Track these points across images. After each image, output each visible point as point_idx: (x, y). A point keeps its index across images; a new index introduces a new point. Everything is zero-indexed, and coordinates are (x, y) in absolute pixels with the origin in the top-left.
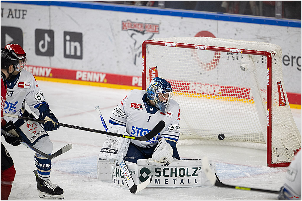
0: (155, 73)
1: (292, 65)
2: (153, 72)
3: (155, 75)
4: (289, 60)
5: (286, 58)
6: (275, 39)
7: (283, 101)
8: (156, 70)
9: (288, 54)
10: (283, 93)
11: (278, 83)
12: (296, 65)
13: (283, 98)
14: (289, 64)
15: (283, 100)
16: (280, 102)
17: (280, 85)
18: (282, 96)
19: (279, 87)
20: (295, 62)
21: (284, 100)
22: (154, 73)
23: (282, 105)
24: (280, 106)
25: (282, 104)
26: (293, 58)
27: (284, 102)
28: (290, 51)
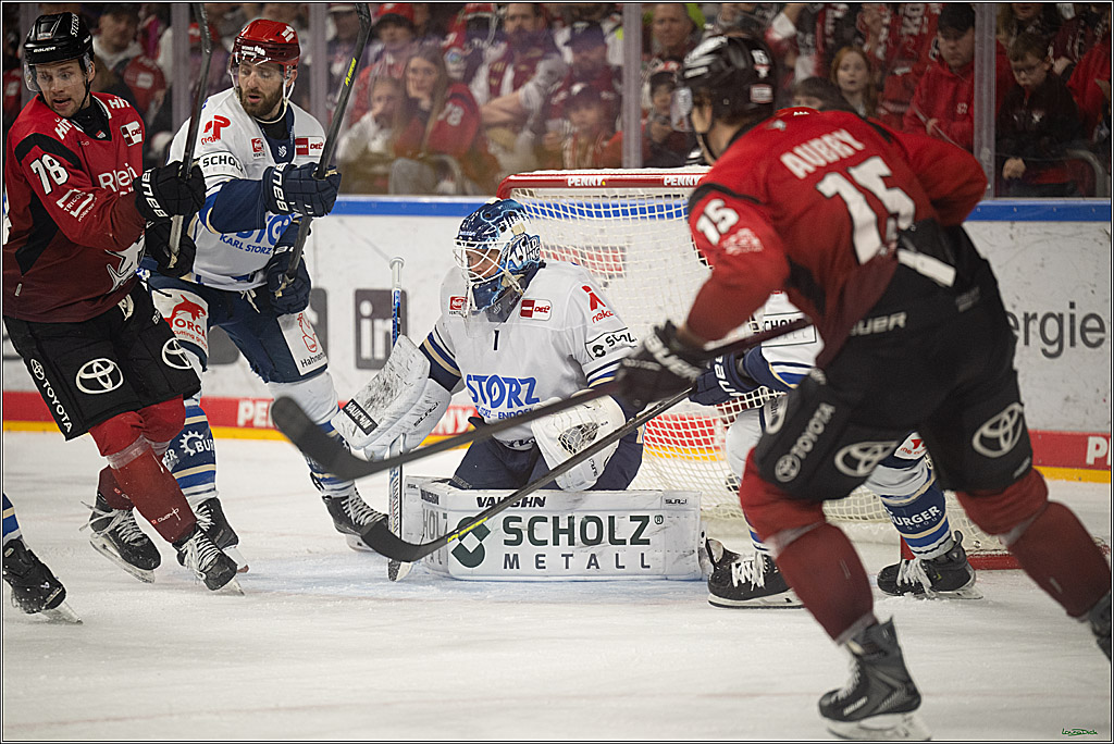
1: (1026, 342)
12: (1040, 340)
20: (1034, 333)
26: (1027, 318)
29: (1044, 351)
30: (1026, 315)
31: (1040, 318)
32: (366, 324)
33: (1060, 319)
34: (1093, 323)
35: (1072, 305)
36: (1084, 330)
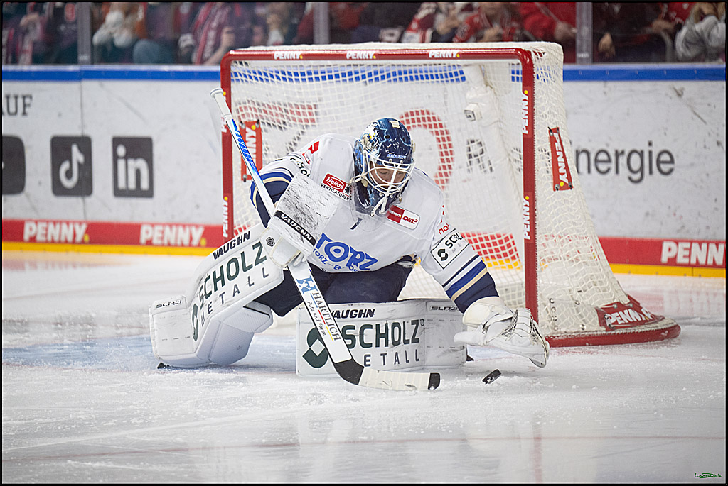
0: (255, 135)
1: (617, 172)
2: (250, 132)
3: (254, 140)
4: (609, 161)
5: (603, 157)
6: (575, 113)
7: (564, 178)
8: (256, 128)
9: (607, 145)
10: (564, 157)
11: (550, 130)
12: (627, 170)
13: (565, 171)
14: (609, 170)
15: (562, 174)
16: (556, 180)
17: (556, 135)
18: (560, 164)
19: (553, 140)
20: (623, 165)
21: (566, 175)
22: (253, 137)
23: (562, 189)
24: (554, 190)
25: (562, 184)
26: (618, 154)
27: (567, 181)
28: (610, 139)
29: (630, 179)
30: (616, 152)
31: (627, 153)
32: (121, 163)
33: (641, 154)
34: (665, 157)
35: (650, 144)
36: (659, 162)
